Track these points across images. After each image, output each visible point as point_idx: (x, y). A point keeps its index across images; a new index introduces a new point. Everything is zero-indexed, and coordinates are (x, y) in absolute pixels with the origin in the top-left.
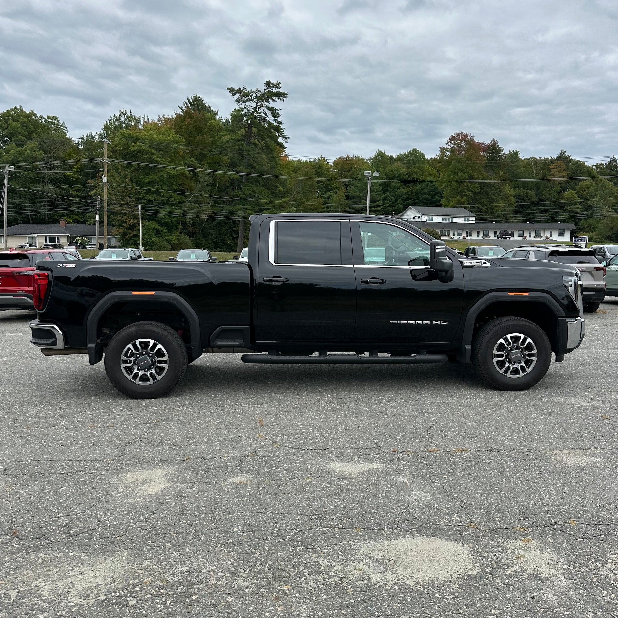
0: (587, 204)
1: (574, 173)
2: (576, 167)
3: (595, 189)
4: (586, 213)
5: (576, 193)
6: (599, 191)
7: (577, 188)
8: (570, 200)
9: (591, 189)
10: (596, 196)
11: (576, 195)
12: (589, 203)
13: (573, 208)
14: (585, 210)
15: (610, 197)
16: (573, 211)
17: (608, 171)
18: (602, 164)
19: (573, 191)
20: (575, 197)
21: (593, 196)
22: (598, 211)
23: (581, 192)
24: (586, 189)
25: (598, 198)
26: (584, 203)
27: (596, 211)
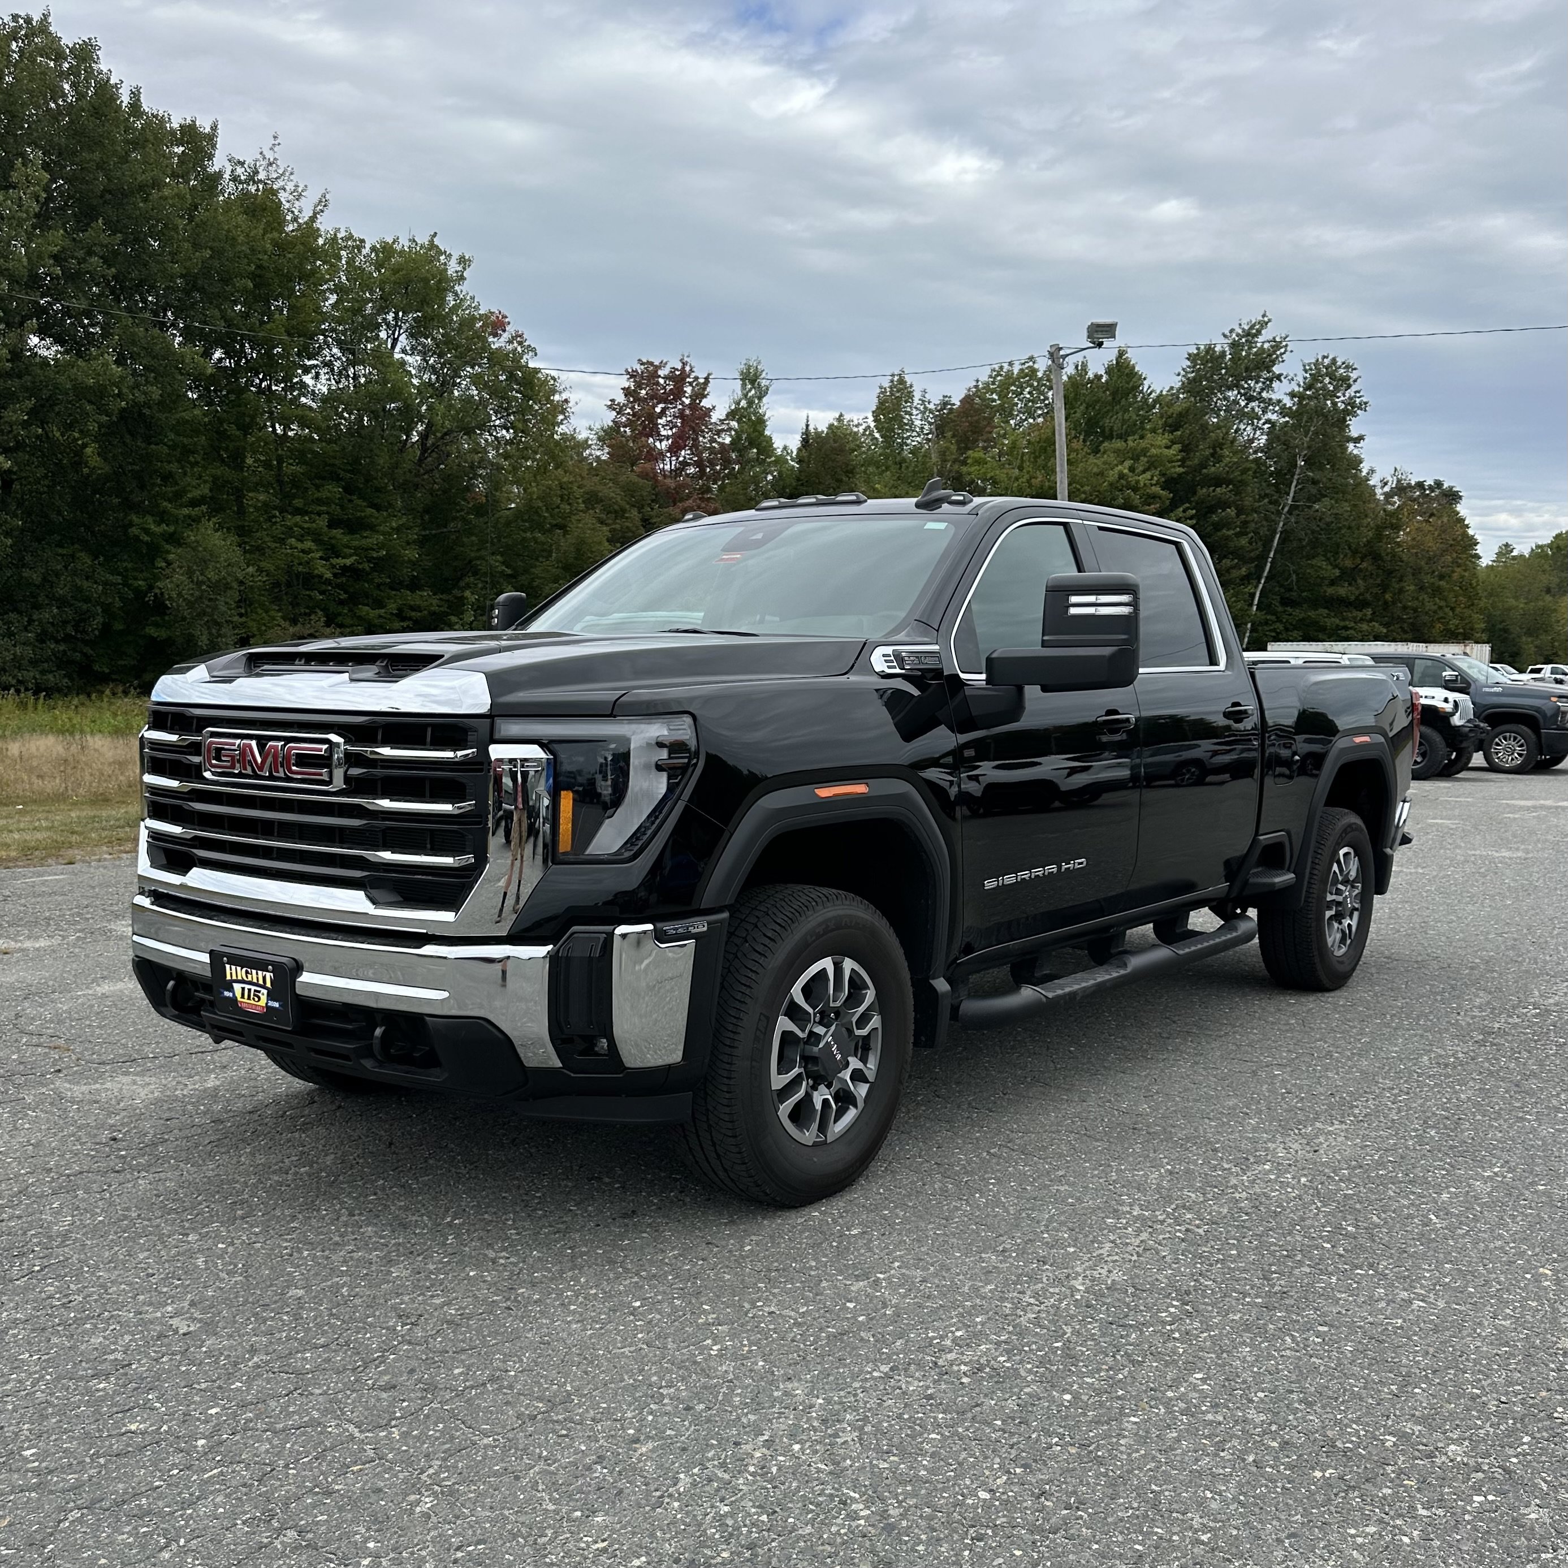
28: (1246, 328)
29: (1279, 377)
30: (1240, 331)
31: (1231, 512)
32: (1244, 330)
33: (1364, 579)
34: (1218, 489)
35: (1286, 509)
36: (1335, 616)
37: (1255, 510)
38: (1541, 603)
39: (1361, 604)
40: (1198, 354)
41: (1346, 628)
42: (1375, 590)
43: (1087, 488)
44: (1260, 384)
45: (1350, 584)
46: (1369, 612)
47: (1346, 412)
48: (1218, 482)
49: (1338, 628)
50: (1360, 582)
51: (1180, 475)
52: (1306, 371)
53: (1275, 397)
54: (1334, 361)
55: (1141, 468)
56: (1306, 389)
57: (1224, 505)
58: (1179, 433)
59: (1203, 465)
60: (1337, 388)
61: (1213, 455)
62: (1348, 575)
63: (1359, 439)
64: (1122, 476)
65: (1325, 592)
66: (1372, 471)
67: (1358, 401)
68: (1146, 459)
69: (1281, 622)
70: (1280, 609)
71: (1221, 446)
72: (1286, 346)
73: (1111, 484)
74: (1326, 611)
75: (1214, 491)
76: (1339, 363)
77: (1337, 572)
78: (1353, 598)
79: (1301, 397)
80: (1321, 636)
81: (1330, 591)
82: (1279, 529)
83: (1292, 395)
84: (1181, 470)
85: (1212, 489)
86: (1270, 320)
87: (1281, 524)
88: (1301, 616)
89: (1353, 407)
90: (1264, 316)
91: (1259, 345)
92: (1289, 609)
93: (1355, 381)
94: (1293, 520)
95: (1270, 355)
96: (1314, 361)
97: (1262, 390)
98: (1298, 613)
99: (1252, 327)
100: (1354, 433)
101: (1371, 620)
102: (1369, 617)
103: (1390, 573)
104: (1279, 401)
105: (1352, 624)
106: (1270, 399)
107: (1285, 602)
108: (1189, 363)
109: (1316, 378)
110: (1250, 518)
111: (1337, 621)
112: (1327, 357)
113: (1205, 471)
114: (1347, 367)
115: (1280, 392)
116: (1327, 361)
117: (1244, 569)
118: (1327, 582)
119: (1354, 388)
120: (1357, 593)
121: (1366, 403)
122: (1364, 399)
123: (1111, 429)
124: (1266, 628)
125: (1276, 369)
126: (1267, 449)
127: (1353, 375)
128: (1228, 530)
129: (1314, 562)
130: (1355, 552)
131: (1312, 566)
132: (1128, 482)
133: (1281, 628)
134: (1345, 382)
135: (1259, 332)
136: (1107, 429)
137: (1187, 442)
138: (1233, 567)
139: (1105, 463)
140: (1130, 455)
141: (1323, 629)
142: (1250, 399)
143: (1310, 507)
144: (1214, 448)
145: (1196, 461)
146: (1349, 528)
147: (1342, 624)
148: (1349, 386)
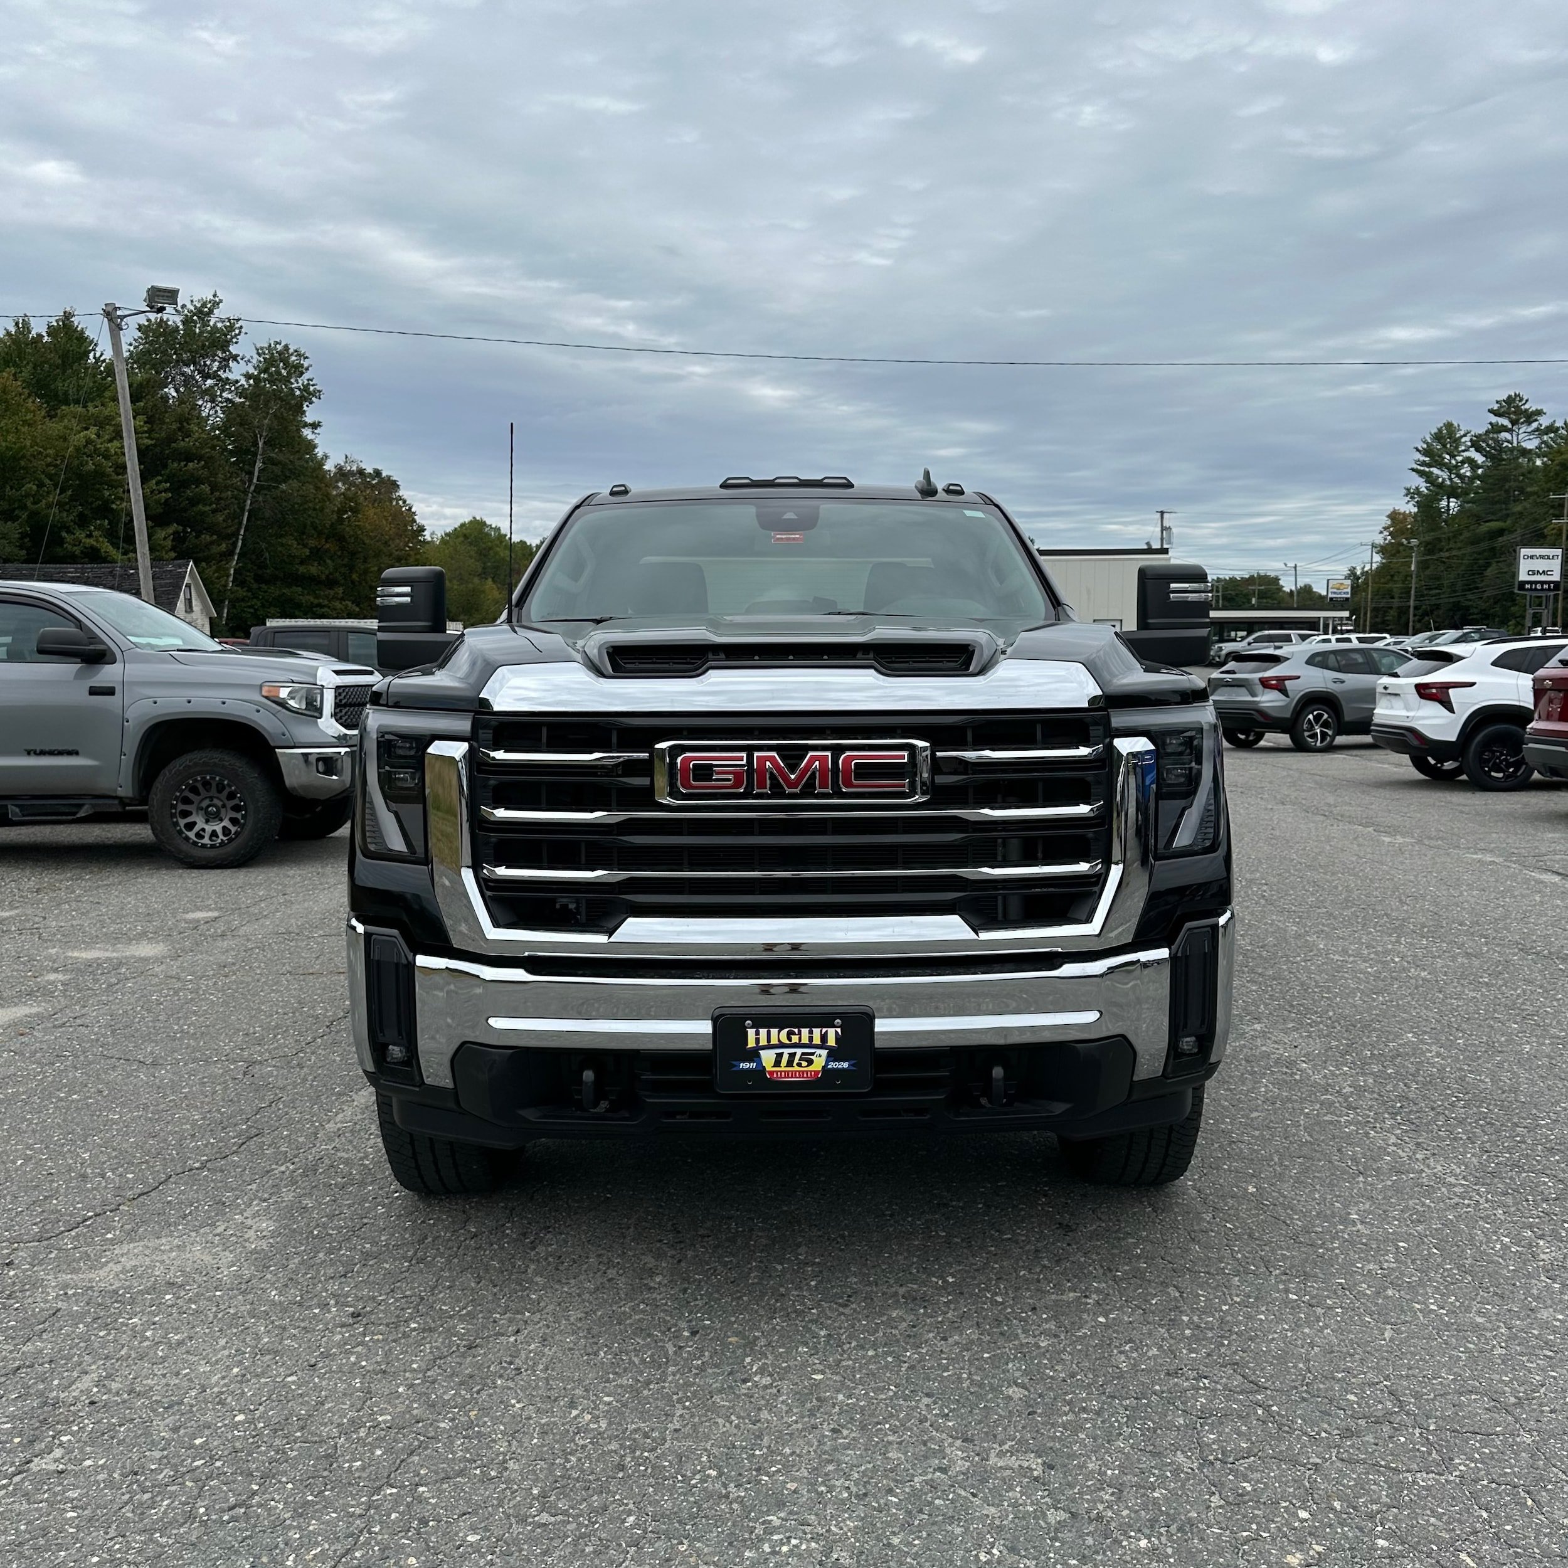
28: (199, 305)
29: (235, 358)
30: (192, 308)
31: (205, 488)
32: (196, 307)
33: (331, 558)
34: (191, 464)
35: (252, 488)
36: (308, 594)
37: (227, 487)
38: (470, 586)
39: (331, 583)
40: (148, 326)
41: (320, 606)
42: (343, 570)
43: (51, 452)
44: (217, 364)
45: (319, 564)
46: (340, 590)
47: (303, 399)
48: (188, 457)
49: (312, 605)
50: (328, 561)
51: (148, 447)
52: (259, 354)
53: (232, 377)
54: (286, 347)
55: (107, 437)
56: (260, 373)
57: (199, 481)
58: (142, 404)
59: (171, 439)
60: (289, 374)
61: (180, 429)
62: (317, 555)
63: (315, 426)
64: (89, 441)
65: (297, 570)
66: (326, 457)
67: (312, 388)
68: (112, 429)
69: (257, 598)
70: (255, 586)
71: (188, 421)
72: (241, 327)
73: (77, 449)
74: (300, 589)
75: (186, 465)
76: (291, 351)
77: (307, 552)
78: (323, 577)
79: (257, 379)
80: (297, 613)
81: (302, 569)
82: (247, 507)
83: (248, 376)
84: (150, 442)
85: (183, 464)
86: (221, 301)
87: (249, 502)
88: (277, 593)
89: (309, 394)
90: (215, 296)
91: (211, 323)
92: (263, 586)
93: (307, 369)
94: (261, 499)
95: (226, 336)
96: (266, 345)
97: (219, 369)
98: (274, 591)
99: (204, 305)
100: (309, 418)
101: (342, 599)
102: (341, 595)
103: (353, 554)
104: (237, 382)
105: (326, 602)
106: (227, 379)
107: (259, 579)
108: (140, 334)
109: (270, 362)
110: (224, 495)
111: (312, 599)
112: (279, 343)
113: (173, 445)
114: (299, 355)
115: (237, 372)
116: (279, 347)
117: (224, 545)
118: (297, 561)
119: (306, 376)
120: (327, 572)
121: (320, 391)
122: (318, 388)
123: (66, 393)
124: (243, 604)
125: (233, 349)
126: (225, 428)
127: (306, 363)
128: (205, 505)
129: (284, 541)
130: (320, 533)
131: (282, 545)
132: (96, 449)
133: (259, 604)
134: (298, 370)
135: (211, 312)
136: (60, 393)
137: (150, 413)
138: (212, 543)
139: (65, 427)
140: (92, 421)
141: (298, 606)
142: (206, 377)
143: (276, 488)
144: (181, 423)
145: (163, 434)
146: (315, 509)
147: (316, 601)
148: (302, 374)
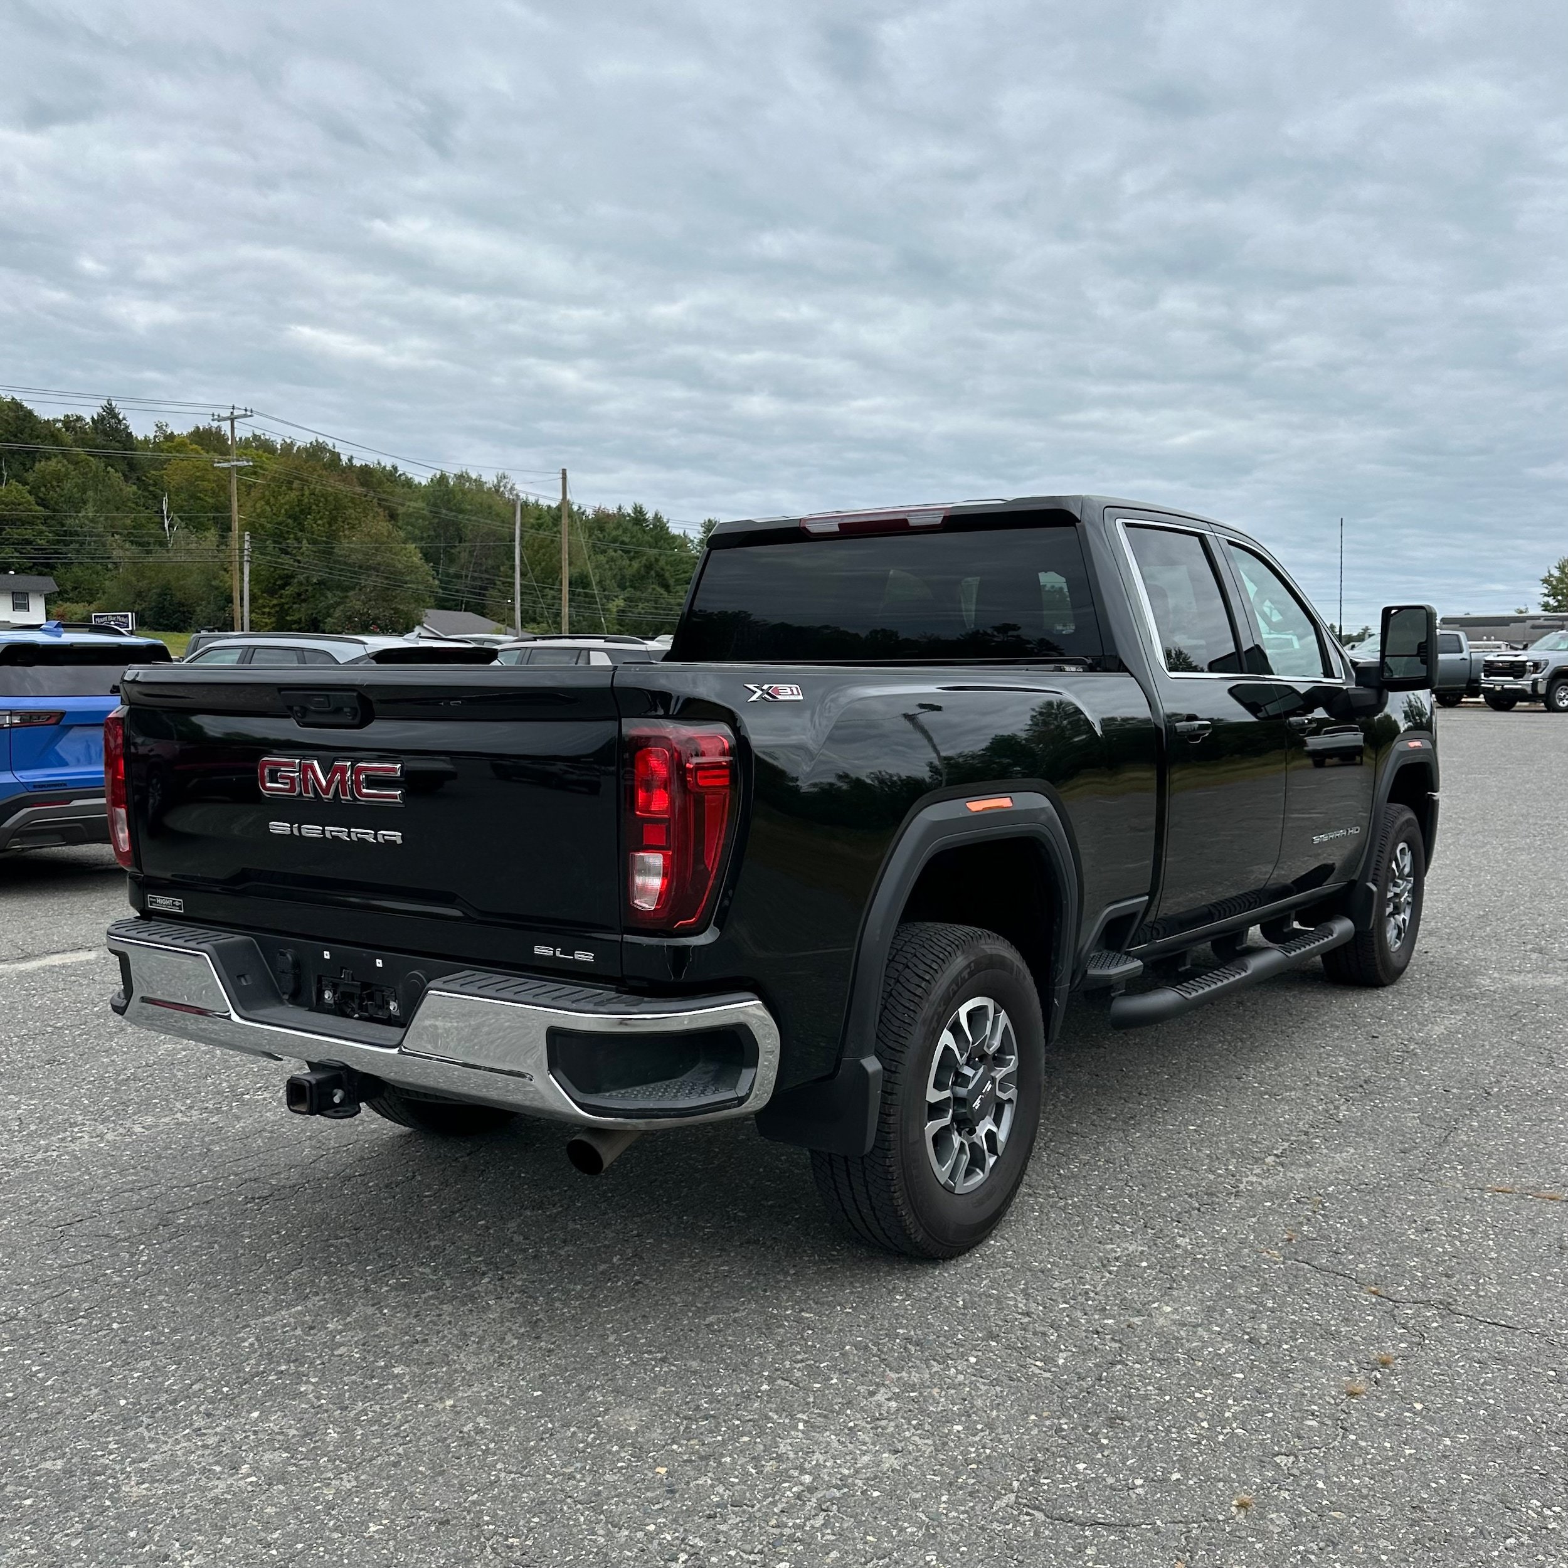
0: (63, 525)
1: (15, 436)
2: (18, 418)
3: (77, 485)
4: (64, 549)
5: (30, 492)
6: (90, 493)
7: (30, 477)
8: (16, 510)
9: (68, 485)
10: (85, 503)
11: (31, 498)
12: (68, 522)
13: (28, 534)
14: (58, 542)
15: (118, 509)
16: (29, 542)
17: (100, 440)
18: (79, 419)
19: (20, 487)
20: (29, 502)
21: (78, 505)
22: (93, 546)
23: (43, 489)
24: (55, 483)
25: (90, 511)
26: (54, 522)
27: (89, 544)
